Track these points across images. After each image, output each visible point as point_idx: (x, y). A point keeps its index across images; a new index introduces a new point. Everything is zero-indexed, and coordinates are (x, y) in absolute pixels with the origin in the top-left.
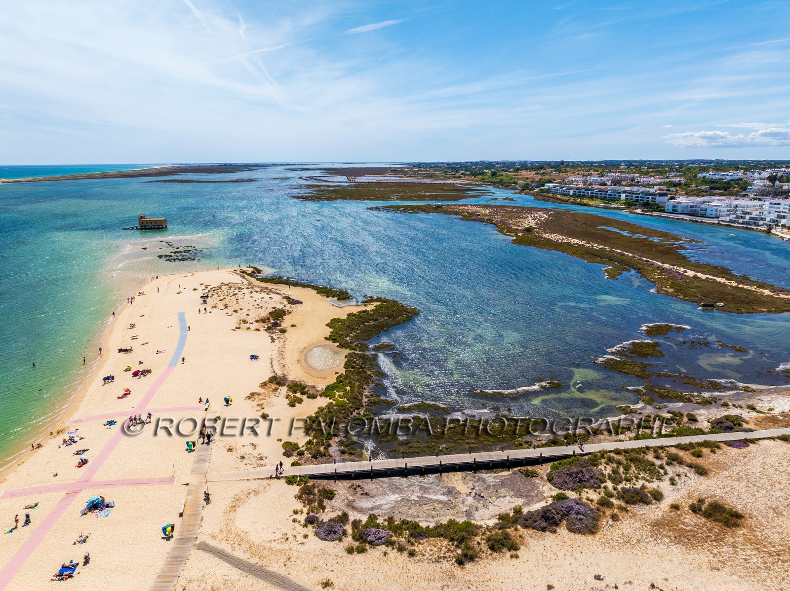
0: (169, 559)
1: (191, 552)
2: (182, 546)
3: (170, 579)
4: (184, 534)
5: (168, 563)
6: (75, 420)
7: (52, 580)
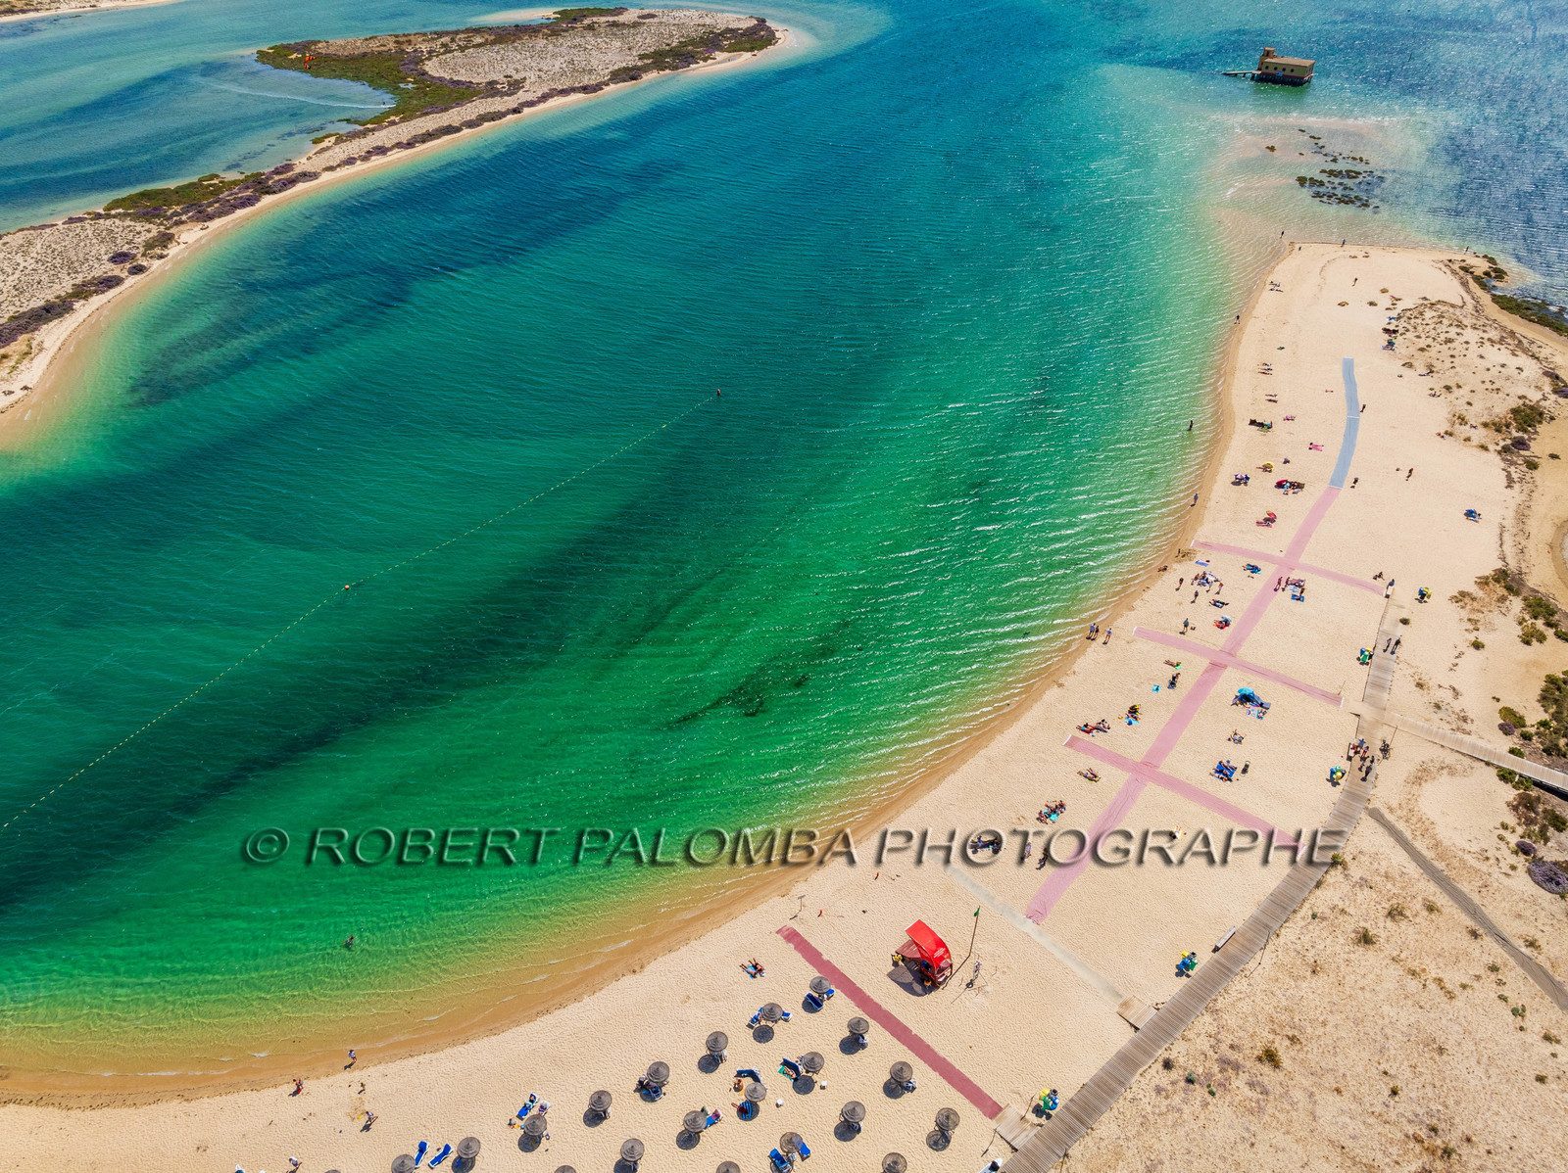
0: (1335, 811)
1: (1362, 816)
2: (1351, 802)
5: (1335, 817)
6: (1201, 540)
7: (1211, 774)
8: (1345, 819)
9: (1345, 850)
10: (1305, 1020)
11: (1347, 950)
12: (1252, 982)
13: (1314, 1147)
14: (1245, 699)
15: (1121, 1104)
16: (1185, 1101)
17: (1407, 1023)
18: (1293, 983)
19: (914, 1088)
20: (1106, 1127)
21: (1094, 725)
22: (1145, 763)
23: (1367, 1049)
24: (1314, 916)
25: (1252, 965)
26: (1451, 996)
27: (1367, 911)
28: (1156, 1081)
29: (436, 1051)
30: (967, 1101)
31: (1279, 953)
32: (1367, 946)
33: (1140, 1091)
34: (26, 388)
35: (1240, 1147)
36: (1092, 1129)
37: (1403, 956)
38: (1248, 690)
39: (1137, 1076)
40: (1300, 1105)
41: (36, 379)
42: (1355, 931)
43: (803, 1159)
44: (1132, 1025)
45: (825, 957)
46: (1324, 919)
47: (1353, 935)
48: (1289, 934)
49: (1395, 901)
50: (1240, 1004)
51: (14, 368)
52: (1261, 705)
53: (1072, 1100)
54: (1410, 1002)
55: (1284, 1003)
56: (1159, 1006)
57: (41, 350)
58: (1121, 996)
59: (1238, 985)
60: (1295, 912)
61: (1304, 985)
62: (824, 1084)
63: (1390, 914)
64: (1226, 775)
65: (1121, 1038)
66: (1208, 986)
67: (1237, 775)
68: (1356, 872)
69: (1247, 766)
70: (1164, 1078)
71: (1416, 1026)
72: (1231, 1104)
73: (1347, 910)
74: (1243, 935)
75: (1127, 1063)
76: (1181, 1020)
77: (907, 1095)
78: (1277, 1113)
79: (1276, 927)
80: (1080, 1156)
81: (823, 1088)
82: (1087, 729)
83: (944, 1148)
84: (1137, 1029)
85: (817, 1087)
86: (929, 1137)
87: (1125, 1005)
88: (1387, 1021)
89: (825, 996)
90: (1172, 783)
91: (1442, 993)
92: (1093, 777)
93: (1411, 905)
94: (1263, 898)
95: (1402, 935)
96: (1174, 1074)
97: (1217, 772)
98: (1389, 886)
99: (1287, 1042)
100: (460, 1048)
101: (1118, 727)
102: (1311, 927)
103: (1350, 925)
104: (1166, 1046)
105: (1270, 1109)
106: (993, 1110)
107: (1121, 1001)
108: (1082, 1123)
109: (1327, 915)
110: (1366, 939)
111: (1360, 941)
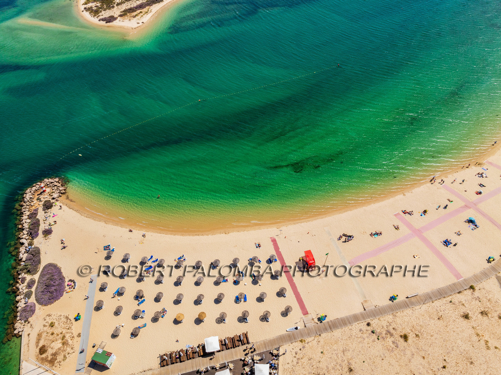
0: (483, 272)
1: (493, 277)
2: (492, 271)
3: (478, 280)
4: (496, 266)
5: (481, 273)
6: (490, 161)
7: (441, 242)
8: (485, 275)
9: (478, 285)
10: (425, 332)
11: (456, 317)
12: (414, 312)
13: (404, 370)
14: (471, 221)
15: (346, 329)
16: (367, 337)
17: (464, 349)
18: (428, 319)
19: (285, 297)
20: (337, 333)
21: (408, 211)
22: (419, 230)
23: (443, 350)
24: (451, 302)
25: (418, 307)
26: (488, 348)
27: (473, 309)
28: (362, 327)
29: (166, 234)
30: (299, 307)
31: (430, 308)
32: (465, 319)
33: (355, 328)
34: (143, 23)
35: (378, 358)
36: (332, 331)
37: (477, 328)
38: (473, 219)
39: (356, 323)
40: (407, 356)
41: (146, 20)
42: (463, 313)
43: (244, 302)
44: (364, 308)
45: (280, 250)
46: (454, 304)
47: (462, 314)
48: (437, 303)
49: (486, 310)
50: (405, 317)
51: (142, 16)
52: (476, 226)
53: (331, 321)
54: (470, 343)
55: (421, 323)
56: (377, 306)
57: (150, 12)
58: (366, 298)
59: (408, 311)
60: (444, 297)
61: (433, 321)
62: (260, 284)
63: (482, 313)
64: (447, 244)
65: (358, 310)
66: (397, 308)
67: (451, 245)
68: (477, 293)
69: (456, 244)
70: (365, 327)
71: (467, 351)
72: (383, 345)
73: (465, 305)
74: (420, 297)
75: (356, 318)
76: (381, 313)
77: (282, 298)
78: (397, 354)
79: (434, 299)
80: (324, 337)
81: (260, 285)
82: (405, 212)
83: (285, 317)
84: (365, 310)
85: (258, 284)
86: (282, 312)
87: (366, 301)
88: (457, 345)
89: (274, 261)
90: (425, 240)
91: (485, 346)
92: (397, 228)
93: (493, 313)
94: (435, 288)
95: (482, 321)
96: (369, 328)
97: (444, 242)
98: (488, 304)
99: (415, 336)
100: (172, 236)
101: (416, 215)
102: (447, 305)
103: (463, 310)
104: (372, 319)
105: (396, 352)
106: (305, 313)
107: (365, 300)
108: (330, 329)
109: (456, 303)
110: (466, 317)
111: (463, 316)
